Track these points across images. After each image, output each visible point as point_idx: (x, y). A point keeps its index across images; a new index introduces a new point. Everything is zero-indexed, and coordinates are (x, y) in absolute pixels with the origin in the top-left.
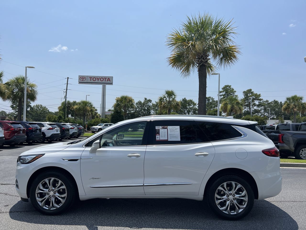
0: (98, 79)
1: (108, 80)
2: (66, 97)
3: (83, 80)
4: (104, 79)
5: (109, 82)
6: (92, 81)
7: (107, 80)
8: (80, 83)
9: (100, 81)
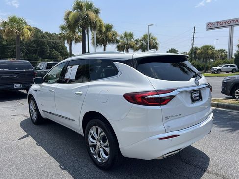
0: (225, 23)
1: (236, 22)
2: (193, 44)
3: (210, 27)
4: (232, 22)
5: (237, 23)
6: (219, 26)
7: (234, 21)
8: (208, 29)
9: (227, 24)
